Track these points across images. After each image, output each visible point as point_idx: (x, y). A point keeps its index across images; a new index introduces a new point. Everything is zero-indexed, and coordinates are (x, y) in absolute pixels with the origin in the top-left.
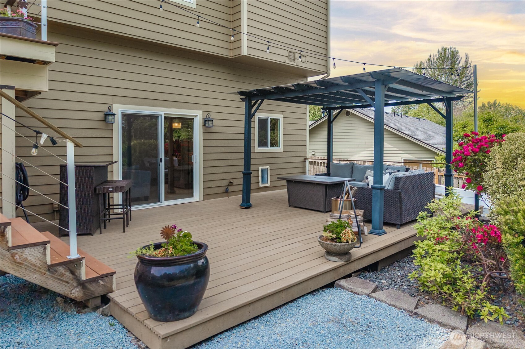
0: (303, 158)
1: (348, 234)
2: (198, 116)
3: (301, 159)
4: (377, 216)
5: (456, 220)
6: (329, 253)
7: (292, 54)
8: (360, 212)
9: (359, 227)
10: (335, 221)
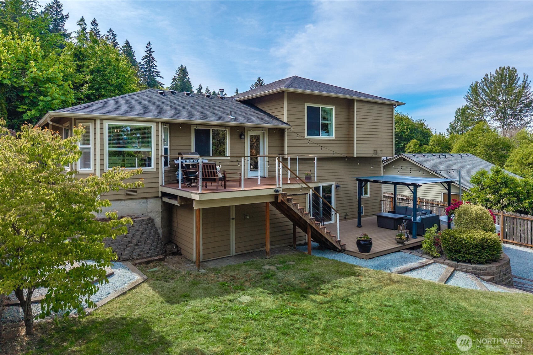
0: (380, 200)
1: (404, 237)
2: (333, 184)
3: (379, 200)
4: (414, 232)
5: (434, 234)
6: (398, 243)
7: (375, 151)
8: (408, 231)
9: (407, 235)
10: (400, 233)
